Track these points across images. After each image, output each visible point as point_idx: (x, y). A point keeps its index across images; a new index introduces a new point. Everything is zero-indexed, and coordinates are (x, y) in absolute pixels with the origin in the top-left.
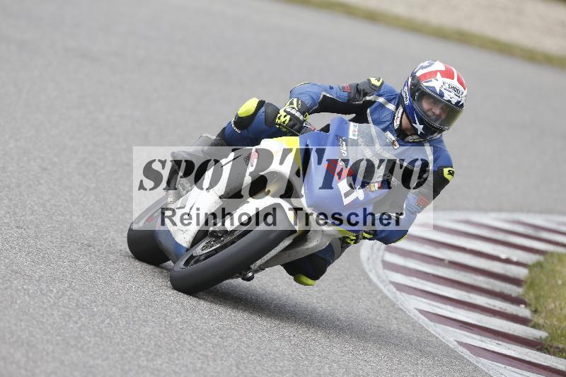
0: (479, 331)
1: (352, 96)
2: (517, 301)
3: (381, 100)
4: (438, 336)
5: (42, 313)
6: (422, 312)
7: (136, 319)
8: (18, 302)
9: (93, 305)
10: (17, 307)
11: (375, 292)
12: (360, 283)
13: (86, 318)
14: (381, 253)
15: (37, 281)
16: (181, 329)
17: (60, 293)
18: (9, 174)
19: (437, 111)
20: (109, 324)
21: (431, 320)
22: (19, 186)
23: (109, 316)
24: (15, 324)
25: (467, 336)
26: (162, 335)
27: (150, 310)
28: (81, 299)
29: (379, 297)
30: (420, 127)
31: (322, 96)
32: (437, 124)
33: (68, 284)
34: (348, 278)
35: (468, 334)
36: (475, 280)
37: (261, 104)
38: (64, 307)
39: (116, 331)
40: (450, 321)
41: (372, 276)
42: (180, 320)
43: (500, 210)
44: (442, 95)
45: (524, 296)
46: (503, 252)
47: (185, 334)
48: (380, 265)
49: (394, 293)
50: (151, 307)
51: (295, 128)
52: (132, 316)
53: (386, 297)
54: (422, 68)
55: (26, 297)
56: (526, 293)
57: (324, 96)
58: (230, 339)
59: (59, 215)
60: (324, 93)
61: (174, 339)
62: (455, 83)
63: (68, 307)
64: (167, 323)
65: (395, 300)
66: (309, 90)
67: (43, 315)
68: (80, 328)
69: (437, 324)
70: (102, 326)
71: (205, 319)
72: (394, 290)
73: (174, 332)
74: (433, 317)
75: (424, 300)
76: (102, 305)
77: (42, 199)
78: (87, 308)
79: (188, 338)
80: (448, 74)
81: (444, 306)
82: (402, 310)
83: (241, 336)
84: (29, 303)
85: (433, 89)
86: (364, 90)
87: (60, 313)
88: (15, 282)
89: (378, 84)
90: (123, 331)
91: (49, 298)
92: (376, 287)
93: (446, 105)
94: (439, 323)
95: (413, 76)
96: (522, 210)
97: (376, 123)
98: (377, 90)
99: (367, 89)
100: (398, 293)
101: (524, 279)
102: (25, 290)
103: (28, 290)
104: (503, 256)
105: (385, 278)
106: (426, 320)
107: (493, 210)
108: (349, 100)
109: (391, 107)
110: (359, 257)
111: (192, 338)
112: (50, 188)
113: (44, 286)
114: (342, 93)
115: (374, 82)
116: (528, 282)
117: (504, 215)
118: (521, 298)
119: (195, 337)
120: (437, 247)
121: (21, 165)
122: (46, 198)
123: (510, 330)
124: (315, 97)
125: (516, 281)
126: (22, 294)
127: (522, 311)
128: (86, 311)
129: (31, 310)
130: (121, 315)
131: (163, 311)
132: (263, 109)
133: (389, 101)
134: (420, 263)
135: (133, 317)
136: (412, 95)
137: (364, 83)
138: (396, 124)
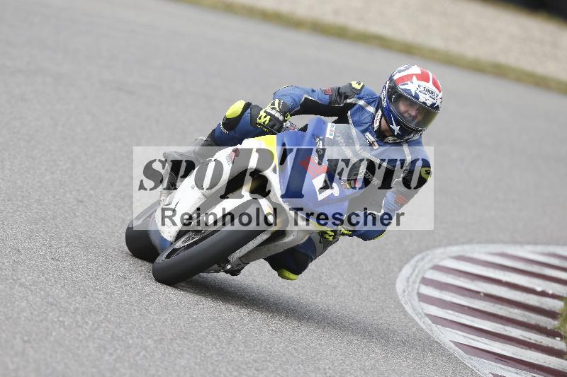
0: (514, 363)
1: (333, 99)
2: (552, 334)
3: (361, 103)
4: (474, 368)
5: (77, 345)
6: (457, 344)
7: (171, 351)
8: (54, 334)
9: (128, 337)
10: (52, 339)
11: (410, 324)
12: (395, 315)
13: (121, 350)
14: (417, 286)
15: (72, 313)
16: (216, 361)
17: (96, 325)
18: (45, 207)
19: (413, 113)
20: (145, 356)
21: (467, 353)
22: (54, 218)
23: (145, 348)
24: (51, 357)
25: (504, 369)
26: (197, 367)
27: (186, 342)
28: (116, 331)
29: (414, 329)
30: (396, 128)
31: (303, 99)
32: (412, 125)
33: (103, 317)
34: (383, 310)
35: (502, 366)
36: (510, 312)
37: (247, 106)
38: (100, 339)
39: (151, 364)
40: (485, 353)
41: (408, 308)
42: (216, 352)
43: (536, 243)
44: (417, 97)
45: (559, 328)
46: (539, 285)
47: (220, 366)
48: (416, 298)
49: (429, 325)
50: (187, 339)
51: (274, 127)
52: (168, 347)
53: (422, 330)
54: (400, 72)
55: (62, 329)
56: (562, 326)
57: (306, 99)
58: (266, 371)
59: (95, 247)
60: (306, 96)
61: (209, 371)
62: (430, 85)
63: (103, 339)
64: (203, 355)
65: (430, 333)
66: (292, 92)
67: (78, 348)
68: (115, 360)
69: (472, 357)
70: (137, 358)
71: (240, 351)
72: (430, 322)
73: (209, 364)
74: (469, 349)
75: (459, 332)
76: (137, 338)
77: (77, 231)
78: (123, 341)
79: (223, 370)
80: (423, 77)
81: (479, 339)
82: (437, 342)
83: (277, 368)
84: (64, 335)
85: (408, 91)
86: (344, 93)
87: (96, 345)
88: (51, 314)
89: (358, 87)
90: (158, 363)
91: (84, 330)
92: (412, 320)
93: (421, 107)
94: (474, 356)
95: (391, 79)
96: (557, 244)
97: (356, 124)
98: (358, 93)
99: (348, 92)
100: (433, 325)
101: (560, 312)
102: (61, 322)
103: (64, 322)
104: (539, 289)
105: (421, 311)
106: (462, 353)
107: (529, 243)
108: (330, 103)
109: (371, 109)
110: (395, 290)
111: (227, 370)
112: (86, 221)
113: (79, 318)
114: (324, 96)
115: (355, 85)
116: (564, 315)
117: (540, 248)
118: (556, 330)
119: (230, 370)
120: (473, 280)
121: (57, 197)
122: (82, 230)
123: (545, 362)
124: (297, 99)
125: (551, 314)
126: (58, 326)
127: (557, 344)
128: (121, 342)
129: (66, 342)
130: (156, 347)
131: (198, 343)
132: (249, 111)
133: (369, 103)
134: (456, 296)
135: (169, 349)
136: (389, 97)
137: (345, 87)
138: (376, 125)
